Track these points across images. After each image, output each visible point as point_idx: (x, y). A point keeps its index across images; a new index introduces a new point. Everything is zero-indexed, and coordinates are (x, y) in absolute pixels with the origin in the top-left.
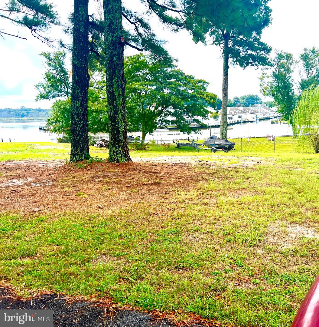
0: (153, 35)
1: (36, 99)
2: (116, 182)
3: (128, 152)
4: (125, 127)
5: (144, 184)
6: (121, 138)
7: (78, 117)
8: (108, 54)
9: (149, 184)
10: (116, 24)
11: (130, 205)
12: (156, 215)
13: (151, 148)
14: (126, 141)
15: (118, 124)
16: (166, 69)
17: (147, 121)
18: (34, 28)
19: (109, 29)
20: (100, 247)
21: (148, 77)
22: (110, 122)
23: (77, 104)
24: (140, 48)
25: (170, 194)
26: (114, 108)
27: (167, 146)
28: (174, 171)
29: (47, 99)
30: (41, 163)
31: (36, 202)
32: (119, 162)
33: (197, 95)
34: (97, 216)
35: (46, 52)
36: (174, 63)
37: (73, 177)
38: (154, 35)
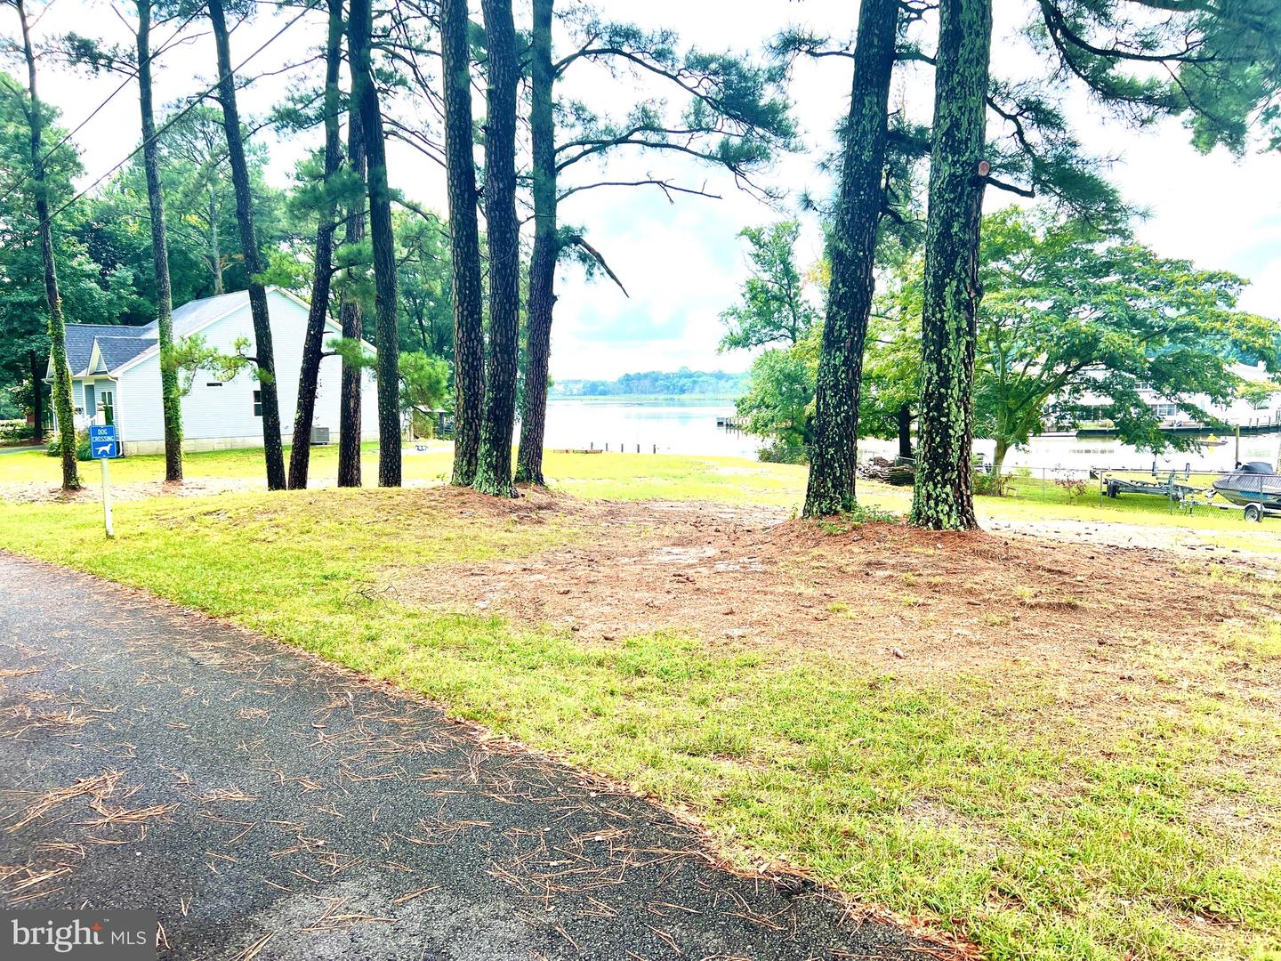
0: (1070, 145)
1: (718, 347)
2: (936, 585)
3: (969, 501)
4: (966, 425)
5: (1022, 604)
6: (954, 460)
7: (835, 396)
8: (938, 215)
9: (1038, 605)
10: (970, 124)
11: (988, 663)
12: (1079, 710)
13: (1021, 489)
14: (966, 466)
15: (948, 415)
16: (1089, 247)
17: (1013, 407)
18: (743, 167)
19: (946, 144)
20: (914, 773)
21: (1030, 275)
22: (925, 410)
23: (835, 359)
24: (1029, 189)
25: (1118, 647)
26: (939, 371)
27: (1074, 489)
28: (1118, 572)
29: (744, 347)
30: (727, 510)
31: (732, 613)
32: (940, 528)
33: (1199, 324)
34: (891, 679)
35: (753, 227)
36: (1133, 223)
37: (814, 558)
38: (1074, 145)
